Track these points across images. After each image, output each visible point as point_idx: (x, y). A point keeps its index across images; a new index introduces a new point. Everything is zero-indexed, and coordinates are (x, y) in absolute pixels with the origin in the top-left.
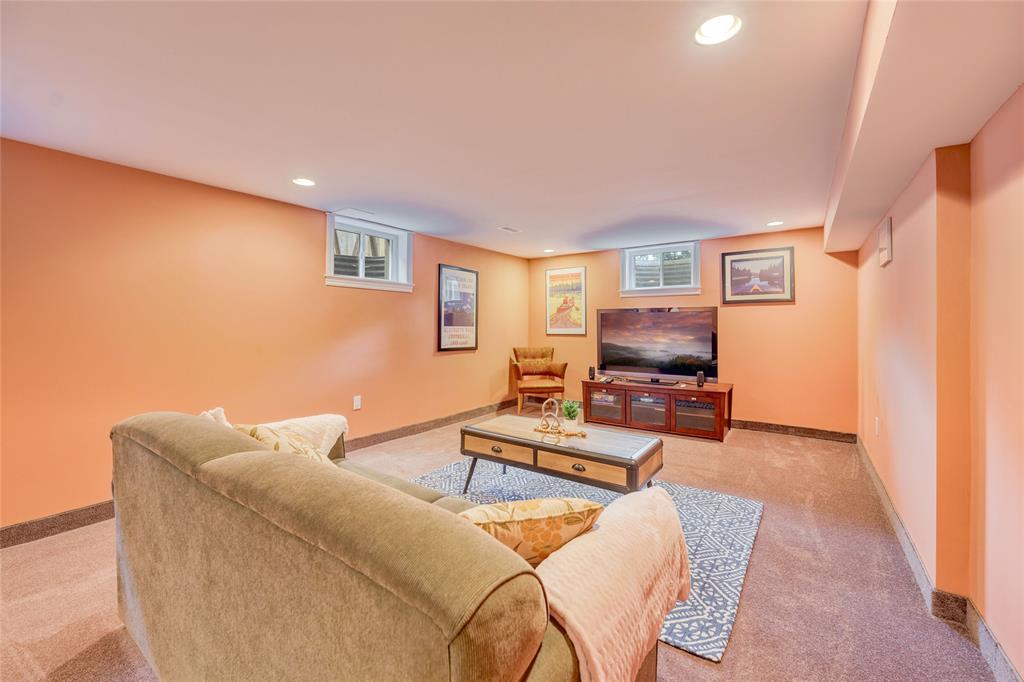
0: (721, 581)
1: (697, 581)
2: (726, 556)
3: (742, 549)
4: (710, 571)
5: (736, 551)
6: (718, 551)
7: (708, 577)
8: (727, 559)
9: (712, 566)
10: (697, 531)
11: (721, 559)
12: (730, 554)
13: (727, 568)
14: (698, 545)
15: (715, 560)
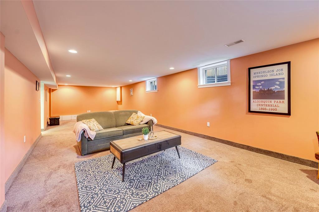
0: (82, 175)
1: (88, 171)
2: (85, 182)
3: (81, 188)
4: (87, 175)
5: (83, 186)
6: (89, 182)
7: (86, 174)
8: (84, 181)
9: (87, 177)
10: (102, 184)
11: (86, 180)
12: (84, 184)
13: (83, 179)
14: (96, 180)
15: (88, 179)
